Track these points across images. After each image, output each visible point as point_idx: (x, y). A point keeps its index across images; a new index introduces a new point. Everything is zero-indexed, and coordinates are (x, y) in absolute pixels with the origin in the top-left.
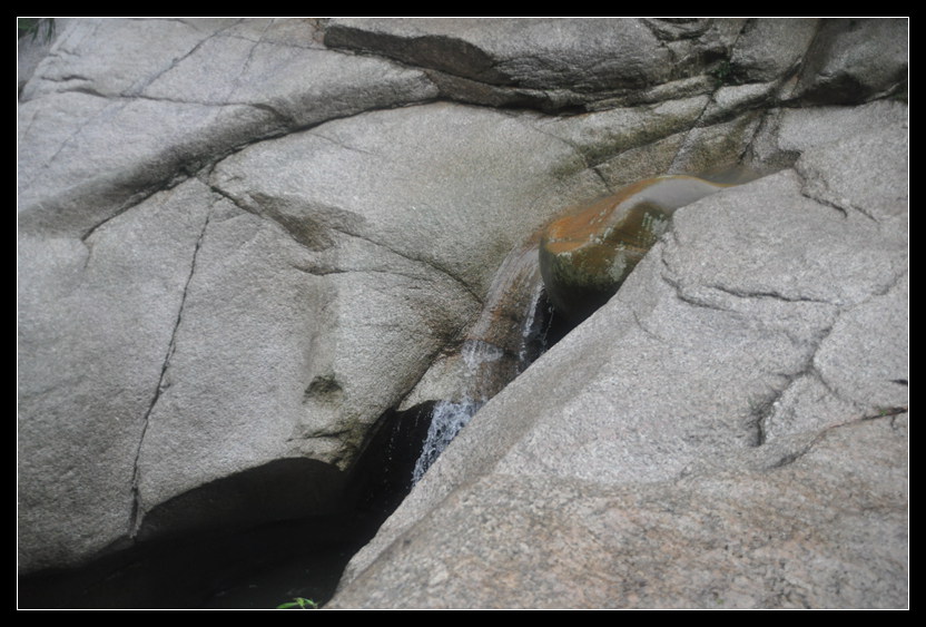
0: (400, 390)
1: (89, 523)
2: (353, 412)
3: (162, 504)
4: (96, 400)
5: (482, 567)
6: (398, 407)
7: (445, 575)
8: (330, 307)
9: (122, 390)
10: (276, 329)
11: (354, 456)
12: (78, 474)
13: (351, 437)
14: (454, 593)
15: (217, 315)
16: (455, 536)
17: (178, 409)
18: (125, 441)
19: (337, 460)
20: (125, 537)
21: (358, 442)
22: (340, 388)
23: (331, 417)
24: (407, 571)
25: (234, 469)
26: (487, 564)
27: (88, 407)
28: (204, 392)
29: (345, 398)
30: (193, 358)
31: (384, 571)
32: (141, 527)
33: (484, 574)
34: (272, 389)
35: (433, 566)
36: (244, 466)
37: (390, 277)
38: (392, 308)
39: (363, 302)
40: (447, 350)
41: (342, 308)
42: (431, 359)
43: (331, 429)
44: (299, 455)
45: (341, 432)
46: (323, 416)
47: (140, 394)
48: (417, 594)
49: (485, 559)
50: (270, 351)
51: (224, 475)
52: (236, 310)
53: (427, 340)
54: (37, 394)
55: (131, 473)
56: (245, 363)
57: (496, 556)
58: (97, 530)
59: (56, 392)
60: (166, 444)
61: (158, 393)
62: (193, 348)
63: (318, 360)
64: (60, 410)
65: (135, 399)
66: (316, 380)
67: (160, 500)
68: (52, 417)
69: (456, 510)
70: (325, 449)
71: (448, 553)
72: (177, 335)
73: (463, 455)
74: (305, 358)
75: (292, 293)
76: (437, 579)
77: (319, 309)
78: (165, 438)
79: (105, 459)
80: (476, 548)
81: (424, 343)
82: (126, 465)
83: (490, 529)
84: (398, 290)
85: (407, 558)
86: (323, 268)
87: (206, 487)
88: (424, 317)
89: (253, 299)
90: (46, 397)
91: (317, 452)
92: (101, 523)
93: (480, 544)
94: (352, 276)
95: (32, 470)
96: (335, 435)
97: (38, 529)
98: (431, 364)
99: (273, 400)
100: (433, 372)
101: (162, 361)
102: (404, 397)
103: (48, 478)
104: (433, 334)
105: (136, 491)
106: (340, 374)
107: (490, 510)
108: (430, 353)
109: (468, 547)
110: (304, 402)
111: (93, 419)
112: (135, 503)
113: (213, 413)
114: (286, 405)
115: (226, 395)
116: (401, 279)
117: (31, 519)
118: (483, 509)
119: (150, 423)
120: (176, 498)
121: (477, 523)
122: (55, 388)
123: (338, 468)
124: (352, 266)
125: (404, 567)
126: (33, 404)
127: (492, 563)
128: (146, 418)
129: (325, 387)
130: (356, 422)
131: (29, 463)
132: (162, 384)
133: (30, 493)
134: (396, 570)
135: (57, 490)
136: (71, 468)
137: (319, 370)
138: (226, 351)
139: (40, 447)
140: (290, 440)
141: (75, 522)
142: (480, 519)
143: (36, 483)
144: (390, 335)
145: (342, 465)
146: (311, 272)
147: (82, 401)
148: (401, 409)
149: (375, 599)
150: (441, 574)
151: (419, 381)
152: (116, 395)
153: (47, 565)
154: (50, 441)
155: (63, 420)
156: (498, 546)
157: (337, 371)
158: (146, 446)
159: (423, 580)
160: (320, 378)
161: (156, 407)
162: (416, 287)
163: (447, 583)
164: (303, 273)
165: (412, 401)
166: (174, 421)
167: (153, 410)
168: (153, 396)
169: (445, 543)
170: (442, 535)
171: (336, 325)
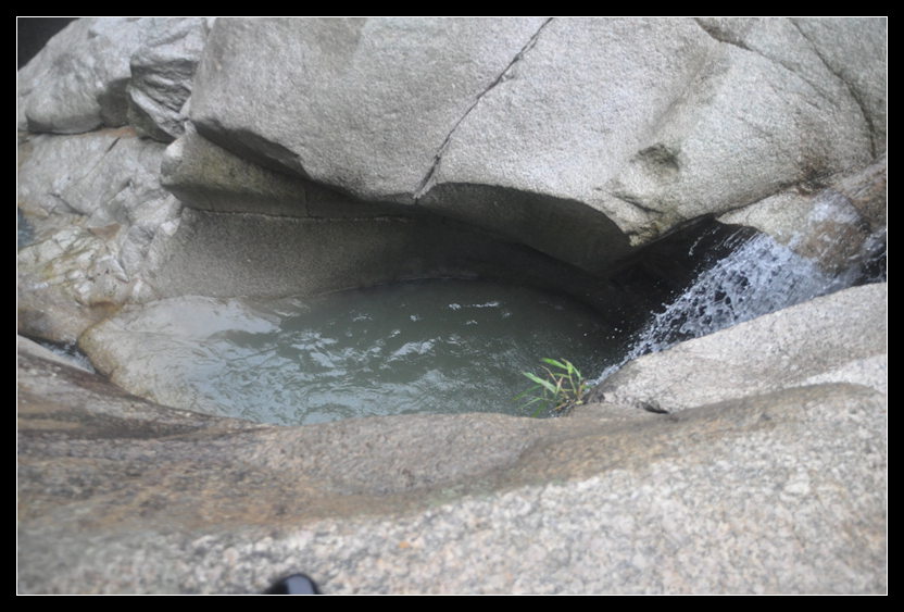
0: (732, 201)
1: (388, 167)
2: (677, 197)
3: (454, 184)
4: (444, 59)
5: (850, 506)
6: (719, 216)
7: (806, 489)
8: (713, 80)
9: (470, 61)
10: (640, 73)
11: (652, 239)
12: (399, 119)
13: (660, 220)
14: (807, 515)
15: (590, 30)
16: (830, 448)
17: (510, 104)
18: (450, 110)
19: (634, 233)
20: (410, 195)
21: (664, 228)
22: (677, 168)
23: (652, 190)
24: (764, 457)
25: (532, 187)
26: (855, 506)
27: (434, 62)
28: (542, 101)
29: (677, 180)
30: (547, 63)
31: (738, 441)
32: (427, 194)
33: (849, 516)
34: (606, 131)
35: (795, 469)
36: (542, 189)
37: (795, 79)
38: (776, 114)
39: (749, 93)
40: (803, 187)
41: (724, 88)
42: (783, 187)
43: (645, 202)
44: (599, 208)
45: (654, 210)
46: (642, 184)
47: (483, 73)
48: (768, 491)
49: (855, 497)
50: (623, 92)
51: (520, 187)
52: (611, 34)
53: (790, 166)
54: (398, 28)
55: (441, 142)
56: (593, 92)
57: (868, 501)
58: (392, 176)
59: (414, 35)
60: (484, 131)
61: (499, 80)
62: (552, 52)
63: (669, 128)
64: (410, 53)
65: (477, 75)
66: (658, 147)
67: (454, 180)
68: (401, 57)
69: (839, 417)
70: (627, 217)
71: (816, 465)
72: (544, 32)
73: (808, 326)
74: (654, 117)
75: (677, 44)
76: (793, 488)
77: (698, 77)
78: (486, 126)
79: (426, 118)
80: (850, 478)
81: (785, 168)
82: (442, 132)
83: (871, 464)
84: (795, 98)
85: (769, 441)
86: (725, 34)
87: (499, 189)
88: (803, 140)
89: (634, 31)
90: (404, 36)
91: (619, 214)
92: (398, 172)
93: (855, 475)
94: (753, 57)
95: (366, 97)
96: (647, 210)
97: (349, 151)
98: (777, 192)
99: (601, 142)
100: (775, 201)
101: (518, 50)
102: (731, 210)
103: (375, 110)
104: (801, 164)
105: (438, 159)
106: (685, 154)
107: (877, 441)
108: (785, 181)
109: (841, 471)
110: (632, 161)
111: (434, 76)
112: (432, 170)
113: (539, 124)
114: (611, 154)
115: (560, 114)
116: (805, 88)
117: (347, 139)
118: (871, 436)
119: (479, 105)
120: (468, 184)
121: (859, 449)
122: (415, 30)
123: (629, 241)
124: (760, 47)
125: (763, 450)
126: (390, 37)
127: (861, 508)
128: (478, 98)
129: (663, 159)
130: (674, 209)
131: (366, 89)
132: (507, 73)
133: (356, 116)
134: (753, 448)
135: (377, 125)
136: (396, 111)
137: (667, 137)
138: (581, 71)
139: (380, 79)
140: (599, 189)
141: (378, 160)
142: (864, 445)
143: (364, 109)
144: (757, 142)
145: (635, 241)
146: (709, 31)
147: (431, 53)
148: (722, 220)
149: (720, 467)
150: (801, 485)
151: (756, 202)
152: (463, 63)
153: (342, 185)
154: (389, 77)
155: (409, 63)
156: (873, 491)
157: (684, 149)
158: (466, 125)
159: (780, 479)
160: (662, 146)
161: (491, 92)
162: (816, 105)
163: (805, 500)
164: (700, 28)
165: (737, 219)
166: (501, 113)
167: (487, 94)
168: (494, 80)
169: (815, 450)
170: (816, 438)
171: (708, 102)
